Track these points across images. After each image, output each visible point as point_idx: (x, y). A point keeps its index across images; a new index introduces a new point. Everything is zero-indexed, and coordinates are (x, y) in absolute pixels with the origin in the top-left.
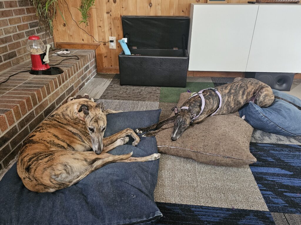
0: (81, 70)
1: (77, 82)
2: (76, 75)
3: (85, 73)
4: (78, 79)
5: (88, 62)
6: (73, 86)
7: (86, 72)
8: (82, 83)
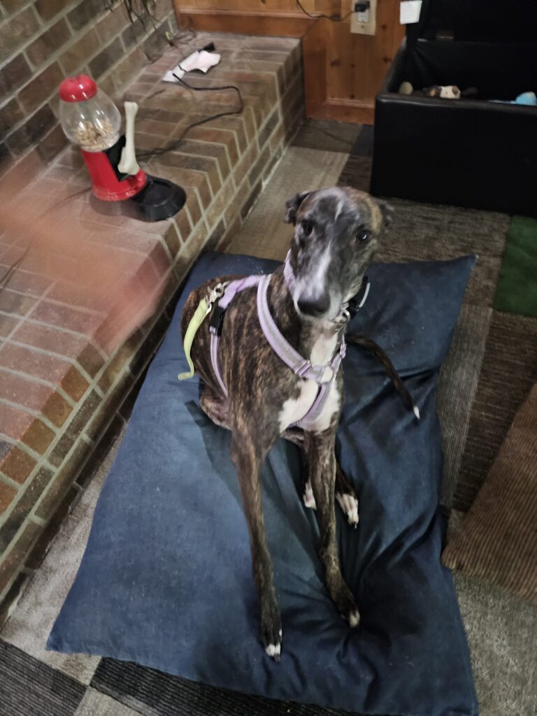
0: (249, 147)
2: (230, 181)
3: (264, 148)
4: (239, 187)
6: (221, 223)
7: (268, 142)
8: (251, 189)
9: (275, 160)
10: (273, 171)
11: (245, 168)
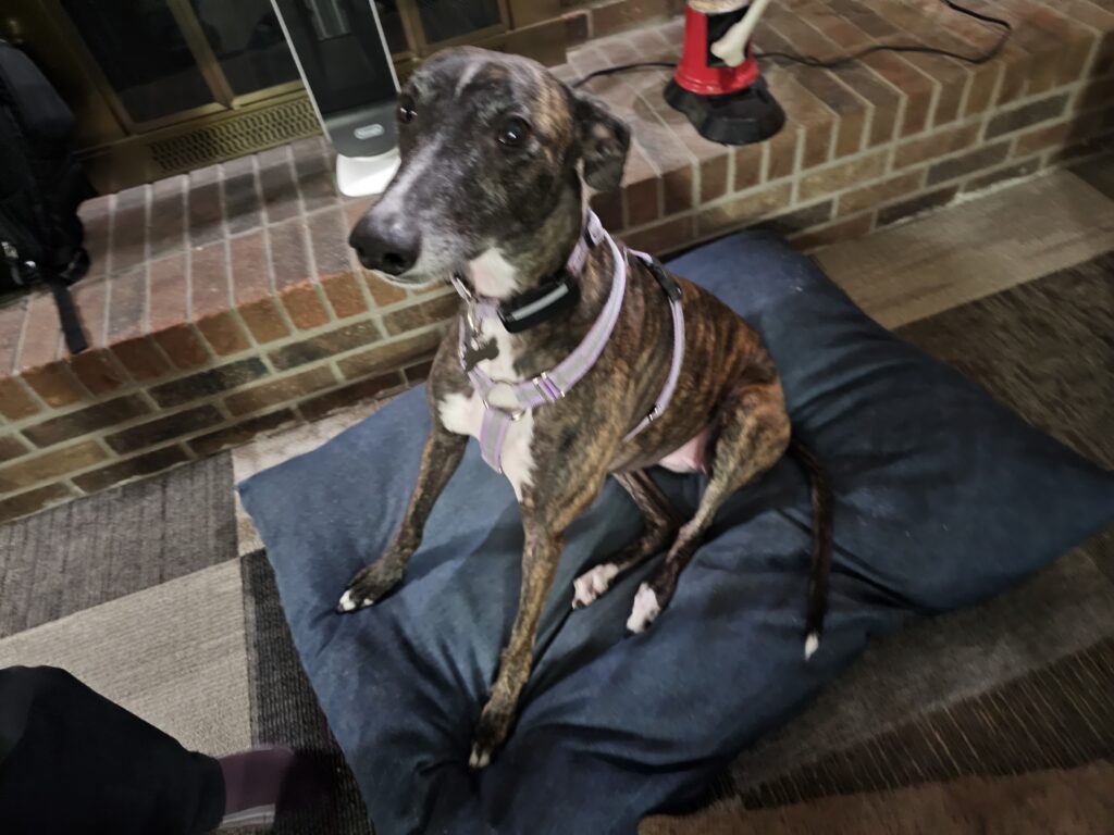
0: (960, 122)
1: (876, 188)
2: (883, 155)
3: (995, 141)
4: (899, 173)
5: (1063, 82)
6: (827, 205)
7: (1013, 136)
8: (923, 189)
9: (1011, 173)
10: (995, 188)
11: (929, 150)
